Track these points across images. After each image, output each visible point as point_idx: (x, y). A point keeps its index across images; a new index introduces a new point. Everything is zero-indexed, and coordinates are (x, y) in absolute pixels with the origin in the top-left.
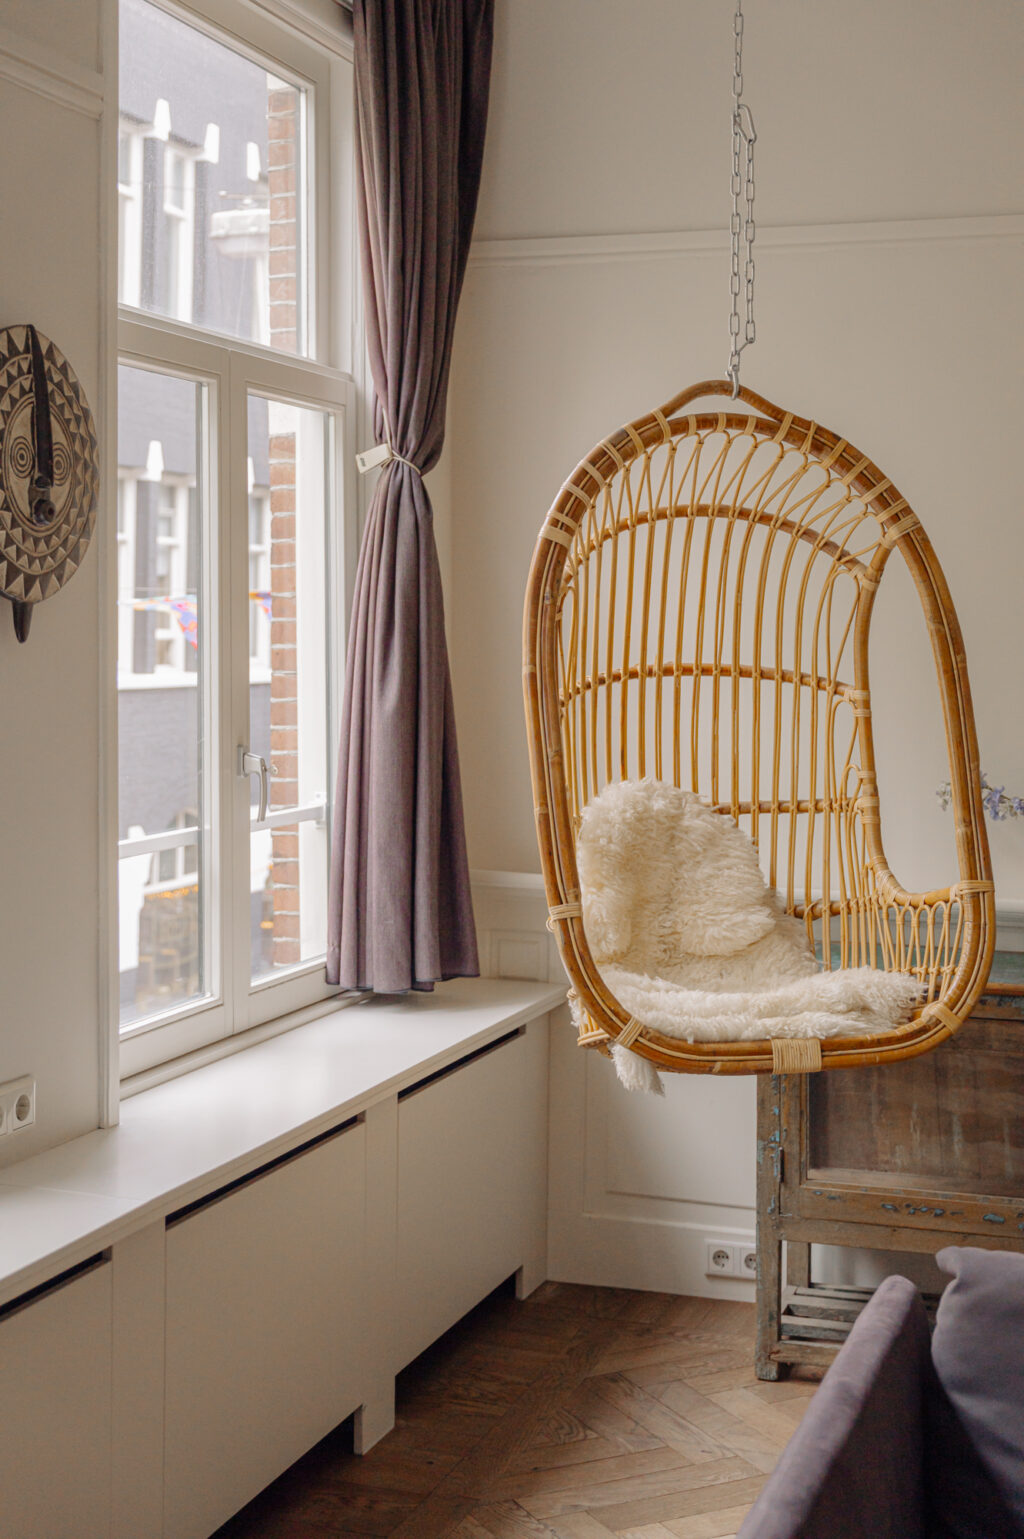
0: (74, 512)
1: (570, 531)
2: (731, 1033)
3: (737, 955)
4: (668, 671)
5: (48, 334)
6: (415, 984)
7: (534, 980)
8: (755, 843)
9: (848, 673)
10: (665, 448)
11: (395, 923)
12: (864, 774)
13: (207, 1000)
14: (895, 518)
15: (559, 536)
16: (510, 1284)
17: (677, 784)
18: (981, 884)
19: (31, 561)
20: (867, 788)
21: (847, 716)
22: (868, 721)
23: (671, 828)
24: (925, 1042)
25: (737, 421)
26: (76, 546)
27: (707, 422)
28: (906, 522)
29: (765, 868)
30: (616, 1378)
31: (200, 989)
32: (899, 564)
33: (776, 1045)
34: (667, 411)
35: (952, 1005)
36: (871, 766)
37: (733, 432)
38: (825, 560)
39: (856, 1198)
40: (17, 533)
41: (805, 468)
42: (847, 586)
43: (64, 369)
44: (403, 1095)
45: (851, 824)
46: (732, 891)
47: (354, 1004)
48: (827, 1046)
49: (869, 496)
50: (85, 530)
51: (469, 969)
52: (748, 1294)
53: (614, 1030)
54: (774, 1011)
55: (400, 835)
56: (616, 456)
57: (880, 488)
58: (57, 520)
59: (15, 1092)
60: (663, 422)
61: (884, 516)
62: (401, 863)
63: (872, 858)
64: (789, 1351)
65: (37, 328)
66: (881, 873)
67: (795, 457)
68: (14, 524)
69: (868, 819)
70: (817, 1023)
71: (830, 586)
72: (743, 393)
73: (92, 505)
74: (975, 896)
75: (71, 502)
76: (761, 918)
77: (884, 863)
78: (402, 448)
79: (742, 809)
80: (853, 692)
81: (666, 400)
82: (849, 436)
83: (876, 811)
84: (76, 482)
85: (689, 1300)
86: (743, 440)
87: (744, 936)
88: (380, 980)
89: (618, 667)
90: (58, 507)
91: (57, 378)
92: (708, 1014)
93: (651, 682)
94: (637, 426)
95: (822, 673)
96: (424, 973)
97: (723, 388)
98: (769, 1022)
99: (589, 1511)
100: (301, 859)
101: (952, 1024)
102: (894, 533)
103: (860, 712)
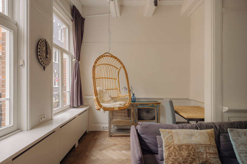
0: (49, 58)
1: (96, 64)
2: (111, 107)
3: (108, 101)
4: (102, 78)
5: (47, 40)
6: (78, 106)
7: (87, 106)
8: (109, 92)
9: (117, 78)
10: (103, 58)
11: (76, 101)
12: (119, 86)
13: (60, 108)
14: (122, 65)
15: (95, 65)
16: (86, 132)
17: (102, 87)
18: (130, 94)
19: (45, 62)
20: (119, 87)
21: (117, 81)
22: (119, 82)
23: (102, 91)
24: (126, 107)
25: (109, 56)
26: (50, 62)
27: (107, 56)
28: (123, 65)
29: (110, 94)
30: (97, 138)
31: (59, 107)
32: (122, 68)
33: (115, 108)
34: (104, 55)
35: (128, 104)
36: (119, 85)
37: (109, 57)
38: (115, 69)
39: (117, 121)
40: (44, 59)
41: (114, 60)
42: (117, 71)
43: (48, 44)
44: (79, 115)
45: (117, 90)
46: (108, 96)
47: (72, 108)
48: (119, 108)
49: (120, 63)
50: (50, 60)
51: (83, 104)
52: (108, 130)
53: (101, 107)
54: (114, 105)
55: (77, 93)
56: (99, 58)
57: (121, 62)
58: (48, 59)
59: (43, 116)
60: (103, 56)
61: (121, 64)
62: (77, 95)
63: (119, 93)
64: (111, 134)
65: (46, 39)
66: (120, 94)
67: (114, 59)
68: (44, 58)
69: (119, 90)
70: (118, 106)
71: (116, 70)
72: (110, 54)
73: (51, 58)
74: (129, 95)
75: (49, 57)
76: (110, 98)
77: (121, 93)
78: (77, 59)
79: (108, 90)
80: (118, 79)
81: (103, 54)
82: (118, 58)
83: (120, 89)
84: (50, 56)
85: (101, 131)
86: (109, 58)
87: (109, 100)
88: (75, 106)
89: (98, 78)
90: (48, 57)
91: (48, 45)
92: (109, 105)
93: (100, 79)
94: (101, 56)
95: (115, 78)
96: (79, 105)
97: (108, 53)
98: (114, 106)
99: (98, 150)
100: (67, 96)
101: (128, 105)
102: (122, 66)
103: (118, 81)
